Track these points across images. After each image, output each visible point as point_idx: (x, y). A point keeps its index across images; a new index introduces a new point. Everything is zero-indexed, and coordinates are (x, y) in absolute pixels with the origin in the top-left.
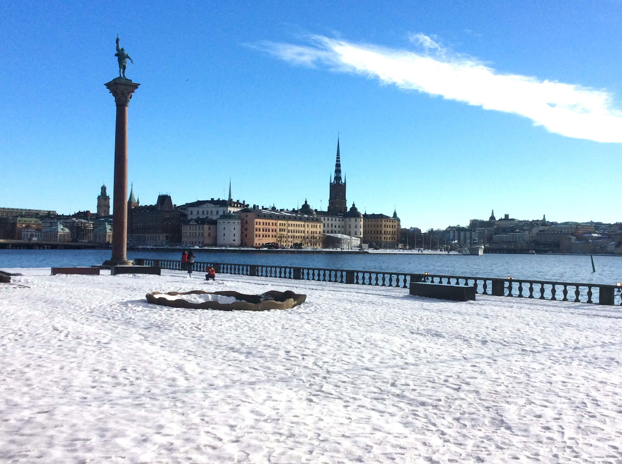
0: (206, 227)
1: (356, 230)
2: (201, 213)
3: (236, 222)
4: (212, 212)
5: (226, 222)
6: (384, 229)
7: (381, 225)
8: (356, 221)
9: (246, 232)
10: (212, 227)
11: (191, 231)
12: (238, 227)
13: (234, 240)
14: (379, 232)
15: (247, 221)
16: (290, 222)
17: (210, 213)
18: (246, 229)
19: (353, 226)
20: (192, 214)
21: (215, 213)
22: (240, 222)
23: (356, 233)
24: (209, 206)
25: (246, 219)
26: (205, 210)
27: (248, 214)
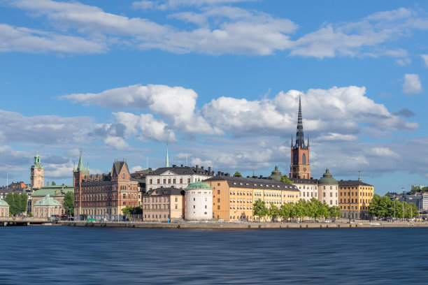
0: (173, 198)
1: (331, 198)
2: (162, 182)
3: (208, 191)
4: (174, 180)
5: (196, 191)
6: (360, 197)
7: (356, 193)
8: (331, 188)
9: (219, 204)
10: (180, 198)
11: (155, 203)
12: (210, 198)
13: (206, 213)
14: (354, 202)
15: (219, 191)
16: (266, 191)
17: (172, 182)
18: (219, 200)
19: (328, 194)
20: (151, 183)
21: (178, 181)
22: (211, 191)
23: (331, 202)
24: (171, 174)
25: (218, 188)
26: (167, 178)
27: (221, 182)
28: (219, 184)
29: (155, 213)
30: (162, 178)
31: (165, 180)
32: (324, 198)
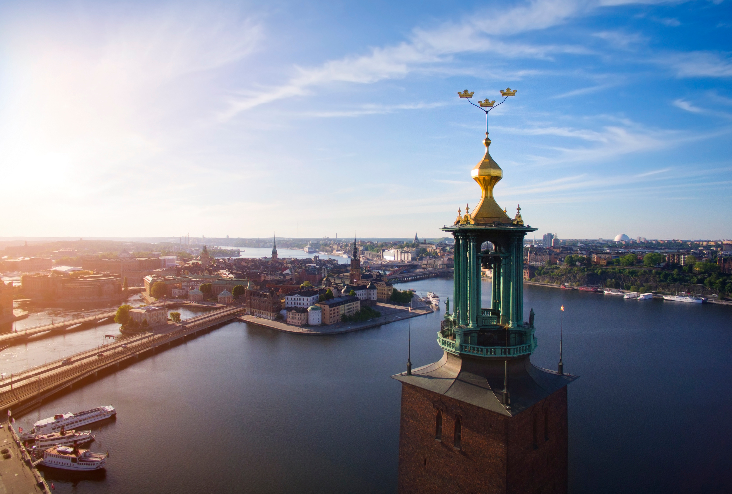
0: (302, 314)
2: (293, 299)
3: (320, 311)
5: (314, 312)
8: (373, 291)
9: (324, 316)
10: (305, 314)
11: (293, 316)
12: (320, 314)
13: (319, 322)
16: (345, 305)
17: (299, 299)
18: (324, 314)
20: (288, 299)
21: (302, 299)
23: (373, 298)
24: (298, 295)
25: (323, 308)
26: (296, 298)
27: (326, 306)
28: (324, 306)
29: (293, 321)
30: (293, 297)
31: (295, 299)
32: (370, 296)
